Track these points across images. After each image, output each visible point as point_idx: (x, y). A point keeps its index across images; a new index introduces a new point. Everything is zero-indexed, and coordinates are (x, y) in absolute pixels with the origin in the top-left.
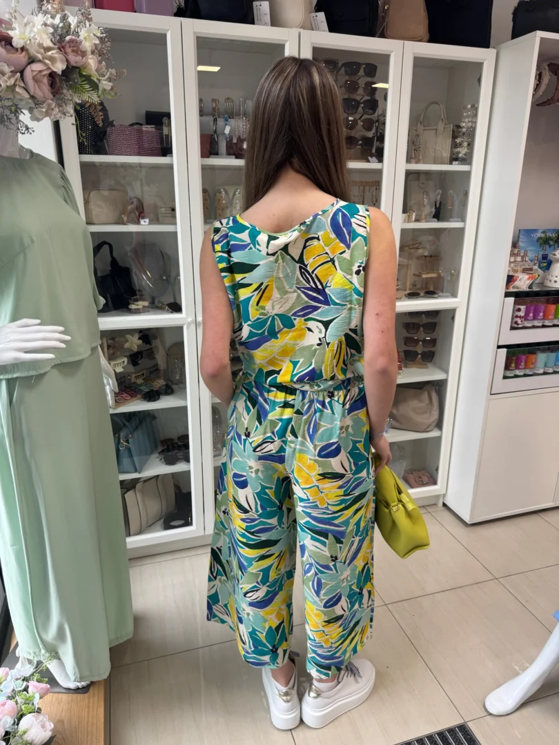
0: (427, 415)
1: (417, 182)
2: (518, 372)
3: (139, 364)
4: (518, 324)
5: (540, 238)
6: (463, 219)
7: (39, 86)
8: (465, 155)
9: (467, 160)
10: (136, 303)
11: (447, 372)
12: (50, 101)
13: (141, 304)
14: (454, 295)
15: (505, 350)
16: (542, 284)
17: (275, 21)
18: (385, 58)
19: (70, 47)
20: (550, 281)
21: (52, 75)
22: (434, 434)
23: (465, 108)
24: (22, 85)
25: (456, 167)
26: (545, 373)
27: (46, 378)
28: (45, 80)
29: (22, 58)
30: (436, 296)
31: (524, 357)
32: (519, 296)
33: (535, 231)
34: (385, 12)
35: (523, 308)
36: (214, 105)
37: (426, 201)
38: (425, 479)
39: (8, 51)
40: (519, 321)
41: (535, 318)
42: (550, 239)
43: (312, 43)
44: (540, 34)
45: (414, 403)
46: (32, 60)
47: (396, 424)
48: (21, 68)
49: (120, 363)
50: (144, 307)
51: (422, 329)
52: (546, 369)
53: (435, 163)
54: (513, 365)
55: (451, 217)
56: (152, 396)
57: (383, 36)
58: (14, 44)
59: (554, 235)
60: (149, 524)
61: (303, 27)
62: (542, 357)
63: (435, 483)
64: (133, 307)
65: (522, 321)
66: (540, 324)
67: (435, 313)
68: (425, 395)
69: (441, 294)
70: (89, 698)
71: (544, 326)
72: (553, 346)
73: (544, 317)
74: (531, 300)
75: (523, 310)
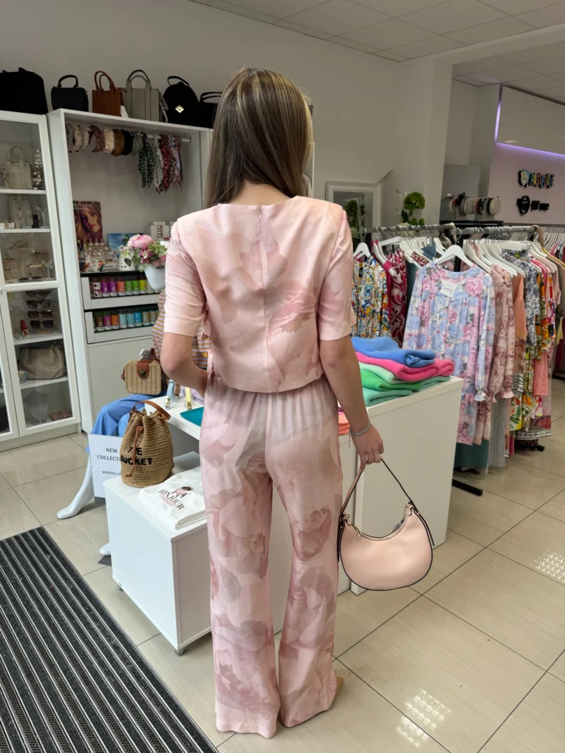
0: (54, 367)
1: (14, 201)
2: (107, 328)
4: (97, 295)
6: (48, 226)
8: (40, 183)
9: (42, 186)
11: (61, 333)
14: (54, 279)
15: (91, 313)
16: (117, 269)
22: (62, 380)
23: (35, 152)
25: (36, 192)
26: (128, 328)
30: (41, 279)
31: (108, 317)
32: (93, 277)
33: (119, 235)
35: (98, 284)
37: (20, 215)
38: (66, 415)
40: (97, 293)
41: (109, 291)
44: (63, 111)
45: (44, 359)
47: (32, 376)
51: (38, 304)
52: (129, 325)
53: (22, 188)
55: (43, 225)
62: (122, 317)
63: (71, 415)
65: (99, 293)
66: (116, 295)
68: (51, 352)
69: (47, 278)
71: (118, 296)
72: (129, 310)
73: (117, 290)
74: (104, 279)
75: (98, 286)
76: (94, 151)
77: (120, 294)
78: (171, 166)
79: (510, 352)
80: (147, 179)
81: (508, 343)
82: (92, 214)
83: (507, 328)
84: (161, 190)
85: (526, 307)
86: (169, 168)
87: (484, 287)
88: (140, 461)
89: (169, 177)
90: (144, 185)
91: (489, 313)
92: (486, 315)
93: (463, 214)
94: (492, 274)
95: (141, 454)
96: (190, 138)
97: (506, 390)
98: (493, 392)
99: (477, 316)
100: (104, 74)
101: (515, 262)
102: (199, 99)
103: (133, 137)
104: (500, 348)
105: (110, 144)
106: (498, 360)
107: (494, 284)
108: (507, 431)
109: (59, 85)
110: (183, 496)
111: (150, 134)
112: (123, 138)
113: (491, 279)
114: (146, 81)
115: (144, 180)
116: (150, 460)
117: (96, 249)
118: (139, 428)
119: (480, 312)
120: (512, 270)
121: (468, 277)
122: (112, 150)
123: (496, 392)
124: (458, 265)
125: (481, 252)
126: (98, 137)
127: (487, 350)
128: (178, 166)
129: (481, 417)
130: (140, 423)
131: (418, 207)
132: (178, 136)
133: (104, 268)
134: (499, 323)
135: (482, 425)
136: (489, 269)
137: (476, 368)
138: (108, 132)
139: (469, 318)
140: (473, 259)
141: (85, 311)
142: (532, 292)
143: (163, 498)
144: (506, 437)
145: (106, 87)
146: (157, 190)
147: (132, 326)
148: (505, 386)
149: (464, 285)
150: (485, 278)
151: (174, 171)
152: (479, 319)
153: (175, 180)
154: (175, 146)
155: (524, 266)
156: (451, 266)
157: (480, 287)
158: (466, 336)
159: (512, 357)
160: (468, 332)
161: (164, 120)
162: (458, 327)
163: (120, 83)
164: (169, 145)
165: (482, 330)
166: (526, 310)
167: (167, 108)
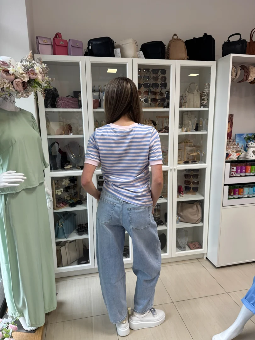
0: (196, 216)
1: (187, 115)
3: (68, 191)
4: (233, 175)
5: (245, 138)
6: (207, 130)
7: (18, 87)
8: (206, 103)
9: (206, 106)
10: (67, 166)
11: (204, 196)
12: (23, 92)
13: (69, 166)
14: (205, 162)
15: (228, 186)
16: (245, 157)
17: (123, 55)
18: (169, 67)
19: (31, 72)
20: (248, 156)
21: (24, 82)
22: (200, 224)
23: (205, 85)
24: (13, 86)
25: (202, 109)
26: (248, 197)
27: (20, 194)
28: (21, 85)
29: (13, 77)
30: (196, 163)
31: (238, 190)
32: (233, 163)
33: (243, 134)
34: (168, 49)
35: (235, 168)
36: (99, 88)
37: (190, 123)
38: (197, 246)
39: (7, 75)
40: (233, 173)
41: (241, 172)
42: (250, 138)
43: (137, 63)
44: (232, 55)
45: (190, 210)
46: (16, 78)
47: (182, 220)
48: (12, 81)
49: (60, 191)
50: (70, 167)
51: (192, 177)
52: (249, 195)
53: (194, 107)
54: (232, 193)
55: (202, 129)
56: (73, 205)
57: (168, 58)
58: (10, 73)
59: (252, 136)
60: (71, 262)
61: (134, 57)
62: (246, 190)
63: (202, 248)
64: (66, 168)
65: (235, 174)
67: (197, 170)
68: (195, 207)
69: (199, 162)
70: (35, 335)
71: (246, 176)
72: (251, 185)
73: (246, 172)
77: (247, 174)
105: (253, 76)
109: (229, 40)
122: (252, 80)
126: (246, 72)
138: (252, 68)
141: (225, 185)
147: (251, 196)
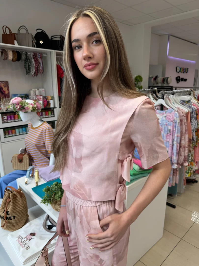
2: (10, 135)
4: (5, 122)
15: (2, 130)
26: (20, 135)
31: (11, 131)
32: (3, 114)
33: (17, 95)
41: (11, 119)
52: (20, 133)
54: (7, 133)
59: (24, 96)
62: (17, 130)
66: (14, 121)
71: (15, 121)
72: (20, 127)
73: (15, 119)
74: (8, 114)
75: (5, 117)
76: (4, 60)
77: (16, 120)
78: (38, 66)
79: (186, 146)
80: (28, 71)
81: (185, 142)
82: (5, 86)
83: (185, 135)
84: (35, 76)
85: (191, 125)
86: (38, 67)
87: (175, 118)
88: (9, 218)
89: (38, 70)
90: (27, 74)
91: (178, 129)
92: (176, 130)
93: (157, 83)
94: (177, 111)
95: (9, 215)
96: (47, 54)
97: (185, 162)
98: (179, 163)
99: (172, 130)
100: (7, 27)
101: (186, 105)
102: (50, 38)
103: (21, 54)
104: (182, 144)
105: (11, 57)
106: (181, 150)
107: (180, 116)
108: (184, 178)
110: (30, 240)
111: (29, 52)
112: (16, 54)
113: (178, 114)
114: (26, 30)
115: (27, 72)
116: (14, 217)
117: (6, 101)
118: (8, 200)
119: (173, 128)
120: (186, 109)
121: (167, 113)
122: (12, 59)
123: (181, 163)
124: (162, 107)
125: (172, 102)
126: (4, 54)
127: (177, 146)
128: (42, 66)
129: (174, 174)
130: (9, 197)
131: (140, 81)
132: (41, 53)
133: (8, 110)
134: (182, 133)
135: (175, 177)
136: (176, 109)
137: (172, 153)
138: (10, 51)
139: (168, 131)
140: (169, 105)
142: (194, 118)
143: (19, 242)
144: (184, 180)
145: (8, 33)
146: (33, 76)
148: (185, 160)
149: (165, 117)
150: (175, 114)
151: (40, 68)
152: (173, 131)
153: (40, 72)
154: (40, 58)
155: (190, 107)
156: (159, 108)
157: (173, 118)
158: (167, 139)
159: (187, 147)
160: (168, 137)
161: (34, 47)
162: (164, 135)
163: (14, 31)
164: (38, 57)
165: (175, 137)
166: (191, 126)
167: (36, 42)
